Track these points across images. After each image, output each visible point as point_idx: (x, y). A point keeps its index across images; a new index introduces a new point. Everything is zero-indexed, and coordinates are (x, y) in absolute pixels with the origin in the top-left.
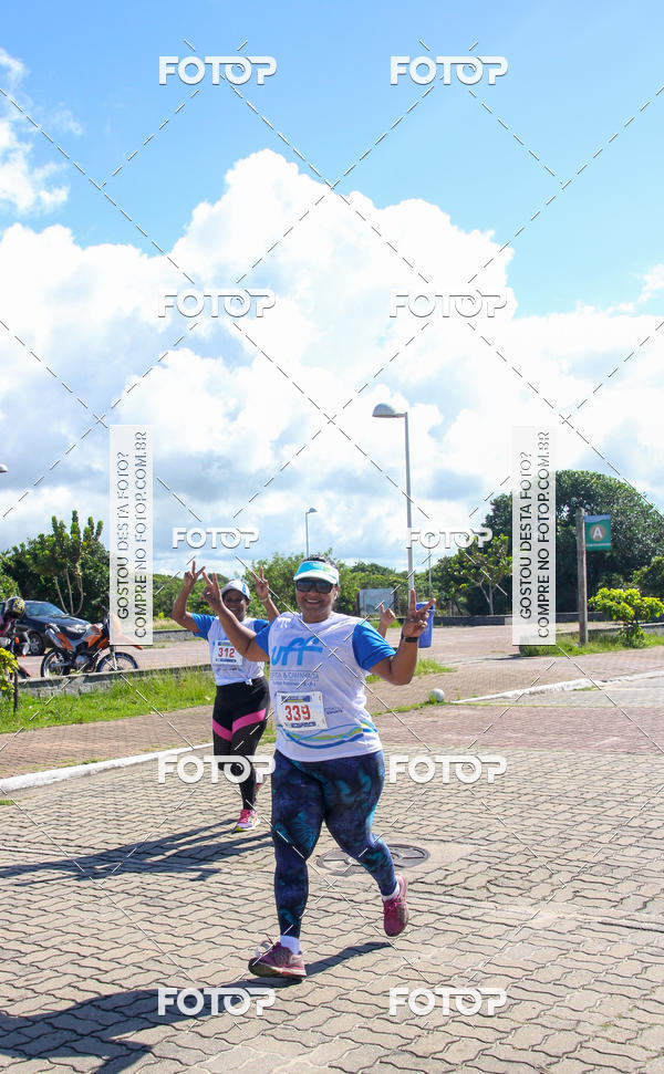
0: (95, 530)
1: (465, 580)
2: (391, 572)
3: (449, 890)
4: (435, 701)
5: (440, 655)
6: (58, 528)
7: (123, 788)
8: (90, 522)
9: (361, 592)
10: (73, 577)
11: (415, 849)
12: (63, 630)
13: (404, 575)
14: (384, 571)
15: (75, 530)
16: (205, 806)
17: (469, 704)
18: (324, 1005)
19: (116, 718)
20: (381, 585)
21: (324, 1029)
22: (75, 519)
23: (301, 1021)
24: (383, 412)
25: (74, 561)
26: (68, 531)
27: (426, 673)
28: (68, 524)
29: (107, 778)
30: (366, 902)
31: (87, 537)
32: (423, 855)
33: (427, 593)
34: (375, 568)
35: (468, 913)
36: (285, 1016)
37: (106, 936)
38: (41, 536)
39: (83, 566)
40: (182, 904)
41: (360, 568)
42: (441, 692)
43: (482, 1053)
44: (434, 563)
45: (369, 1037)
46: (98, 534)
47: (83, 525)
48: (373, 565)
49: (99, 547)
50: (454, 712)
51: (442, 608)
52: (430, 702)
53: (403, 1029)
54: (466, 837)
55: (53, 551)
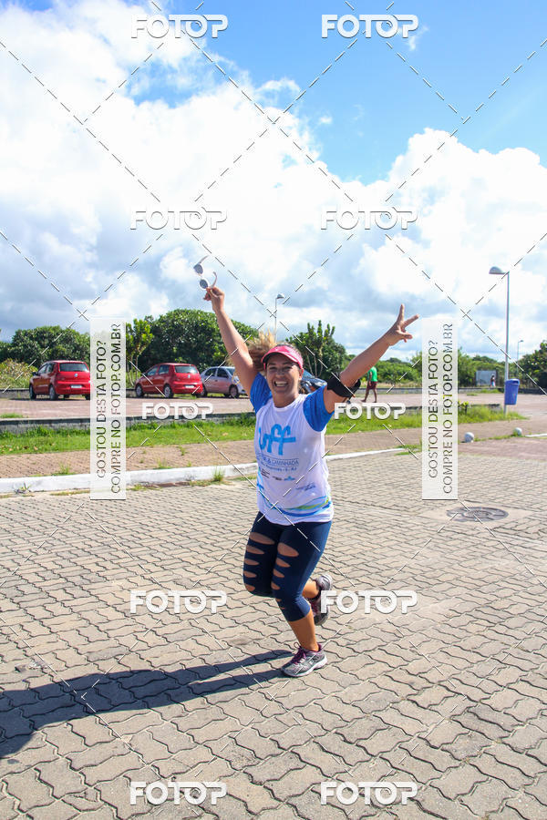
0: (330, 331)
1: (538, 368)
2: (495, 362)
3: (517, 533)
4: (516, 435)
5: (520, 410)
6: (311, 330)
7: (344, 470)
8: (328, 326)
9: (477, 372)
10: (317, 356)
11: (500, 511)
12: (313, 384)
13: (503, 364)
14: (491, 361)
15: (320, 331)
16: (388, 482)
17: (535, 437)
18: (448, 582)
19: (340, 433)
20: (489, 368)
21: (448, 592)
22: (320, 325)
23: (436, 588)
24: (495, 271)
25: (319, 348)
26: (316, 331)
27: (512, 419)
28: (316, 327)
29: (335, 463)
30: (473, 535)
31: (326, 335)
32: (504, 514)
33: (515, 375)
34: (486, 359)
35: (527, 545)
36: (427, 585)
37: (337, 540)
38: (301, 334)
39: (323, 350)
40: (375, 528)
41: (477, 359)
42: (520, 430)
43: (529, 611)
44: (521, 357)
45: (470, 598)
46: (332, 333)
47: (324, 328)
48: (485, 357)
49: (332, 340)
50: (527, 441)
51: (523, 383)
52: (512, 436)
53: (488, 596)
54: (529, 507)
55: (307, 341)
